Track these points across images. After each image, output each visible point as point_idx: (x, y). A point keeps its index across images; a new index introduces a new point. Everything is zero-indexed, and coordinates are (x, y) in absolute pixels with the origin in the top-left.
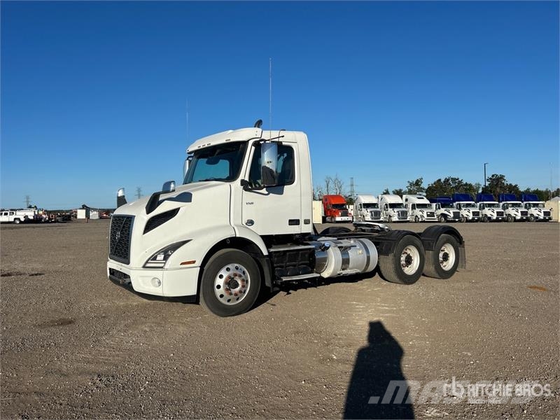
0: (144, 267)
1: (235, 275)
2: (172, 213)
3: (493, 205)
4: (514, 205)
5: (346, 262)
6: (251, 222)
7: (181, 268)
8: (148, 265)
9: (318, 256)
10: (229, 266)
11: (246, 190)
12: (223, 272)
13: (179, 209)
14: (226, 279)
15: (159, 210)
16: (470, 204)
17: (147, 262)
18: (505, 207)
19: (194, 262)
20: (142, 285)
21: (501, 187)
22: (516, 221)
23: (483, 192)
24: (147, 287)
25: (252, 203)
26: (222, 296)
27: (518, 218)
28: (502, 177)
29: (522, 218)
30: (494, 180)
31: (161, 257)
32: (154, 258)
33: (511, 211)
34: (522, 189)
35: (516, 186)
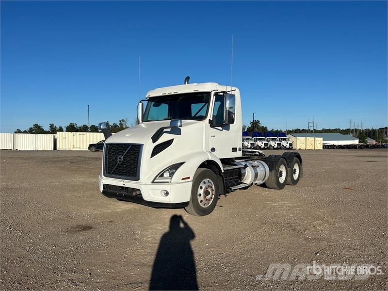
0: (153, 182)
1: (209, 186)
2: (169, 143)
3: (262, 139)
4: (273, 139)
5: (256, 175)
6: (213, 150)
7: (181, 183)
8: (156, 181)
9: (243, 171)
10: (205, 180)
11: (211, 127)
12: (202, 185)
13: (173, 139)
14: (204, 189)
15: (161, 140)
16: (249, 138)
17: (155, 179)
18: (268, 141)
19: (189, 178)
20: (152, 196)
21: (258, 128)
22: (274, 149)
23: (247, 130)
24: (157, 197)
25: (214, 136)
26: (201, 201)
27: (275, 147)
28: (258, 122)
29: (278, 147)
30: (254, 123)
31: (167, 174)
32: (161, 175)
33: (272, 143)
34: (269, 129)
35: (266, 127)
